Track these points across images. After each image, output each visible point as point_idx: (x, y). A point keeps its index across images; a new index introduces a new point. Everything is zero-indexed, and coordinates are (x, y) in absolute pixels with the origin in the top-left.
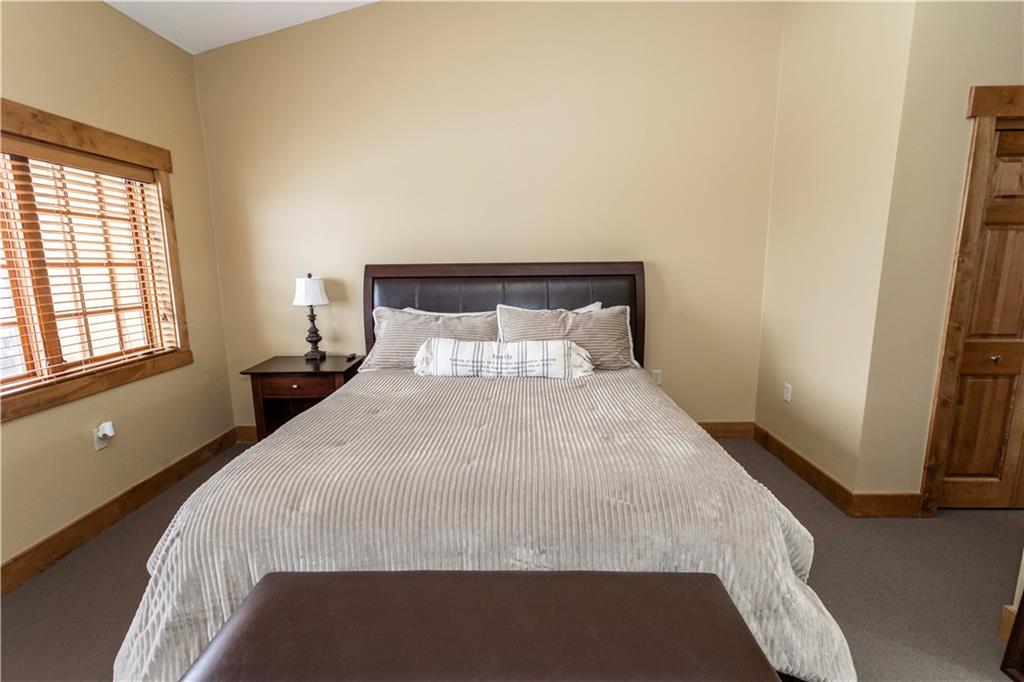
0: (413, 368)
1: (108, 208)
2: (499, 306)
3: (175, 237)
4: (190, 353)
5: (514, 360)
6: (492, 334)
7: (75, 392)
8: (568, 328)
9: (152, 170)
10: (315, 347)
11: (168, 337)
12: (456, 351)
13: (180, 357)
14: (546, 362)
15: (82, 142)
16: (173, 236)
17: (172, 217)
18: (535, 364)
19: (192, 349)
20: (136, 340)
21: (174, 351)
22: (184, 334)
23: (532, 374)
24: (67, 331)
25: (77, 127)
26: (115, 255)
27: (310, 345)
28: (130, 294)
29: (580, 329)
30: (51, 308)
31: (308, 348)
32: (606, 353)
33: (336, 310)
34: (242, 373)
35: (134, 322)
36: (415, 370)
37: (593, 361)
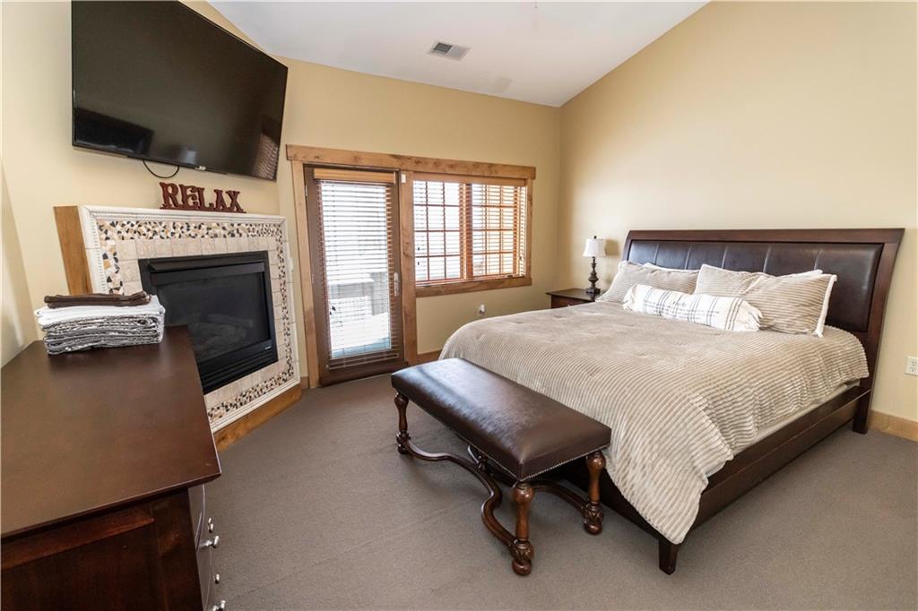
0: (623, 303)
1: (505, 202)
2: (704, 266)
3: (531, 214)
4: (531, 279)
5: (687, 307)
6: (690, 288)
7: (474, 287)
8: (750, 288)
9: (525, 180)
10: (594, 285)
11: (522, 271)
12: (649, 294)
13: (525, 281)
14: (710, 314)
15: (491, 173)
16: (530, 214)
17: (531, 204)
18: (701, 313)
19: (532, 277)
20: (508, 269)
21: (523, 277)
22: (529, 268)
23: (698, 321)
24: (477, 260)
25: (491, 165)
26: (505, 225)
27: (590, 283)
28: (508, 246)
29: (760, 291)
30: (471, 250)
31: (589, 285)
32: (781, 316)
33: (610, 261)
34: (548, 294)
35: (508, 259)
36: (625, 306)
37: (761, 321)
